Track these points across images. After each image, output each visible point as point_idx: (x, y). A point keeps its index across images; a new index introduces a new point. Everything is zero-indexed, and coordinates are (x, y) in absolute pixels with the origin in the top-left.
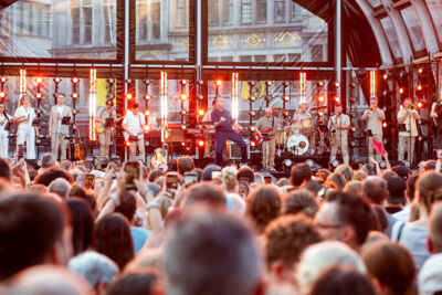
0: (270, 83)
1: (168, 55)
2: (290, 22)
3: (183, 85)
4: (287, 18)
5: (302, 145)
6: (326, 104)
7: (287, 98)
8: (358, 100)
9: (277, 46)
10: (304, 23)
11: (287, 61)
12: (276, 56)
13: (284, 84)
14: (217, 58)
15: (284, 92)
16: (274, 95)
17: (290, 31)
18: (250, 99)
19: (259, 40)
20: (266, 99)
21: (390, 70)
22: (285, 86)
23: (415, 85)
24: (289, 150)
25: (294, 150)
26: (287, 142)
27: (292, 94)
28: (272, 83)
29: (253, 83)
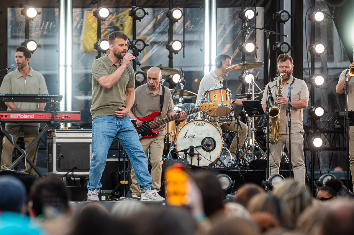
0: (139, 12)
5: (207, 144)
6: (259, 59)
7: (177, 46)
13: (170, 15)
15: (171, 32)
16: (153, 38)
18: (97, 47)
22: (173, 20)
24: (181, 155)
25: (192, 155)
26: (175, 137)
27: (188, 37)
28: (146, 14)
29: (104, 12)
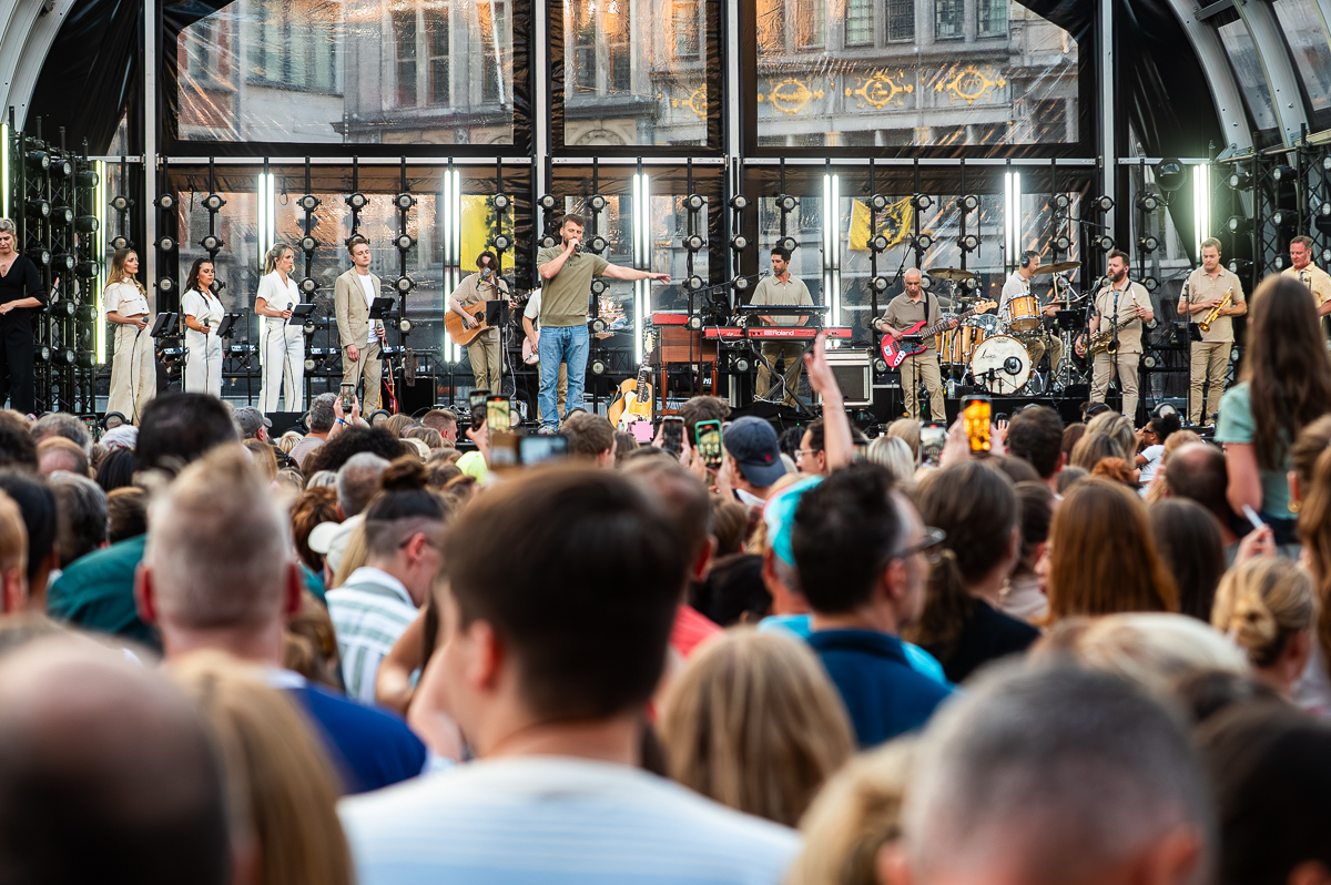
0: (923, 201)
1: (651, 131)
2: (977, 39)
3: (693, 210)
4: (968, 28)
5: (1010, 366)
6: (1075, 256)
7: (971, 242)
8: (1161, 243)
9: (943, 103)
10: (1015, 42)
11: (970, 141)
12: (940, 132)
13: (962, 204)
14: (782, 138)
15: (963, 225)
16: (940, 232)
17: (979, 63)
18: (871, 245)
19: (895, 90)
20: (915, 244)
21: (1247, 164)
22: (965, 210)
23: (1315, 201)
24: (978, 380)
25: (992, 379)
26: (970, 358)
27: (984, 231)
28: (931, 202)
29: (879, 201)
